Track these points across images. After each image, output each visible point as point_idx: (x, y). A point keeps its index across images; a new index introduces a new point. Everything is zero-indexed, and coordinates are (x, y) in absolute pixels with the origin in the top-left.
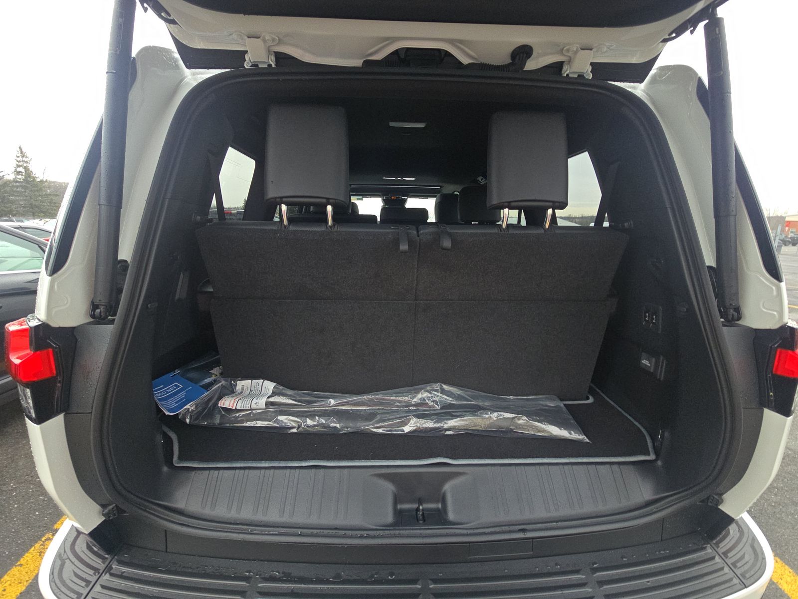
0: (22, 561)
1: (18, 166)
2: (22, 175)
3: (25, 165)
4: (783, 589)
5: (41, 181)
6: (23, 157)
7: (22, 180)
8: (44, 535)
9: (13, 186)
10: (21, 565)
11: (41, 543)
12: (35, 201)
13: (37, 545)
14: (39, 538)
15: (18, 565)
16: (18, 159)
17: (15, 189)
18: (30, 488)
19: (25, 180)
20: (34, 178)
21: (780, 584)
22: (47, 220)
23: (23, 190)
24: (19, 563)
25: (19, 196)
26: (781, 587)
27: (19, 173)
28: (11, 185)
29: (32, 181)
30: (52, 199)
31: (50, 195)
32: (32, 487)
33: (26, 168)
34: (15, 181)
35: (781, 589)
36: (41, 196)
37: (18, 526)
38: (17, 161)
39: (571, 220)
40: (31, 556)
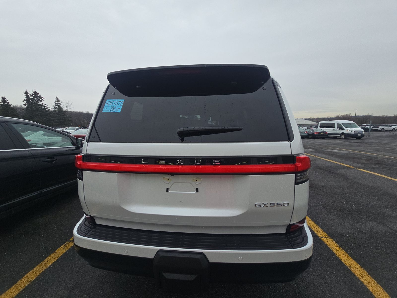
0: (56, 251)
1: (56, 105)
2: (57, 109)
3: (59, 105)
4: (369, 289)
5: (65, 111)
6: (58, 101)
7: (57, 111)
8: (66, 242)
9: (53, 114)
10: (56, 252)
11: (65, 245)
12: (62, 120)
13: (63, 246)
14: (64, 244)
15: (55, 253)
16: (56, 102)
17: (54, 115)
18: (61, 227)
19: (59, 111)
20: (62, 110)
21: (367, 286)
22: (66, 128)
23: (57, 115)
24: (55, 252)
25: (56, 118)
26: (368, 287)
27: (56, 108)
28: (52, 113)
29: (61, 112)
30: (69, 119)
31: (68, 117)
32: (62, 226)
33: (59, 106)
34: (54, 111)
35: (367, 288)
36: (64, 118)
37: (56, 239)
38: (55, 103)
39: (312, 120)
40: (60, 249)
